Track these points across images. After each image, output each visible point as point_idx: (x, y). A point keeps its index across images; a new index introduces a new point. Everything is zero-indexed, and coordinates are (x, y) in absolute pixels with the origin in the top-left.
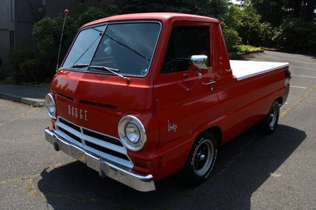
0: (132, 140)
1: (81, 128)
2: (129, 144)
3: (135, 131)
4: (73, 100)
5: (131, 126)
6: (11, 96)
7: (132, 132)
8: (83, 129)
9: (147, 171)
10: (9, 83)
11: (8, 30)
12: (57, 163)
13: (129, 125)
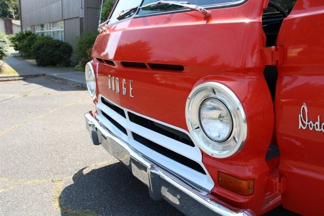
0: (214, 135)
1: (126, 111)
2: (208, 144)
3: (220, 116)
4: (114, 65)
5: (213, 104)
6: (74, 82)
7: (214, 119)
8: (128, 112)
9: (241, 199)
10: (78, 70)
11: (78, 17)
12: (102, 160)
13: (209, 103)
